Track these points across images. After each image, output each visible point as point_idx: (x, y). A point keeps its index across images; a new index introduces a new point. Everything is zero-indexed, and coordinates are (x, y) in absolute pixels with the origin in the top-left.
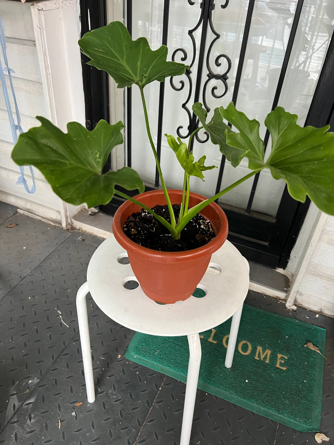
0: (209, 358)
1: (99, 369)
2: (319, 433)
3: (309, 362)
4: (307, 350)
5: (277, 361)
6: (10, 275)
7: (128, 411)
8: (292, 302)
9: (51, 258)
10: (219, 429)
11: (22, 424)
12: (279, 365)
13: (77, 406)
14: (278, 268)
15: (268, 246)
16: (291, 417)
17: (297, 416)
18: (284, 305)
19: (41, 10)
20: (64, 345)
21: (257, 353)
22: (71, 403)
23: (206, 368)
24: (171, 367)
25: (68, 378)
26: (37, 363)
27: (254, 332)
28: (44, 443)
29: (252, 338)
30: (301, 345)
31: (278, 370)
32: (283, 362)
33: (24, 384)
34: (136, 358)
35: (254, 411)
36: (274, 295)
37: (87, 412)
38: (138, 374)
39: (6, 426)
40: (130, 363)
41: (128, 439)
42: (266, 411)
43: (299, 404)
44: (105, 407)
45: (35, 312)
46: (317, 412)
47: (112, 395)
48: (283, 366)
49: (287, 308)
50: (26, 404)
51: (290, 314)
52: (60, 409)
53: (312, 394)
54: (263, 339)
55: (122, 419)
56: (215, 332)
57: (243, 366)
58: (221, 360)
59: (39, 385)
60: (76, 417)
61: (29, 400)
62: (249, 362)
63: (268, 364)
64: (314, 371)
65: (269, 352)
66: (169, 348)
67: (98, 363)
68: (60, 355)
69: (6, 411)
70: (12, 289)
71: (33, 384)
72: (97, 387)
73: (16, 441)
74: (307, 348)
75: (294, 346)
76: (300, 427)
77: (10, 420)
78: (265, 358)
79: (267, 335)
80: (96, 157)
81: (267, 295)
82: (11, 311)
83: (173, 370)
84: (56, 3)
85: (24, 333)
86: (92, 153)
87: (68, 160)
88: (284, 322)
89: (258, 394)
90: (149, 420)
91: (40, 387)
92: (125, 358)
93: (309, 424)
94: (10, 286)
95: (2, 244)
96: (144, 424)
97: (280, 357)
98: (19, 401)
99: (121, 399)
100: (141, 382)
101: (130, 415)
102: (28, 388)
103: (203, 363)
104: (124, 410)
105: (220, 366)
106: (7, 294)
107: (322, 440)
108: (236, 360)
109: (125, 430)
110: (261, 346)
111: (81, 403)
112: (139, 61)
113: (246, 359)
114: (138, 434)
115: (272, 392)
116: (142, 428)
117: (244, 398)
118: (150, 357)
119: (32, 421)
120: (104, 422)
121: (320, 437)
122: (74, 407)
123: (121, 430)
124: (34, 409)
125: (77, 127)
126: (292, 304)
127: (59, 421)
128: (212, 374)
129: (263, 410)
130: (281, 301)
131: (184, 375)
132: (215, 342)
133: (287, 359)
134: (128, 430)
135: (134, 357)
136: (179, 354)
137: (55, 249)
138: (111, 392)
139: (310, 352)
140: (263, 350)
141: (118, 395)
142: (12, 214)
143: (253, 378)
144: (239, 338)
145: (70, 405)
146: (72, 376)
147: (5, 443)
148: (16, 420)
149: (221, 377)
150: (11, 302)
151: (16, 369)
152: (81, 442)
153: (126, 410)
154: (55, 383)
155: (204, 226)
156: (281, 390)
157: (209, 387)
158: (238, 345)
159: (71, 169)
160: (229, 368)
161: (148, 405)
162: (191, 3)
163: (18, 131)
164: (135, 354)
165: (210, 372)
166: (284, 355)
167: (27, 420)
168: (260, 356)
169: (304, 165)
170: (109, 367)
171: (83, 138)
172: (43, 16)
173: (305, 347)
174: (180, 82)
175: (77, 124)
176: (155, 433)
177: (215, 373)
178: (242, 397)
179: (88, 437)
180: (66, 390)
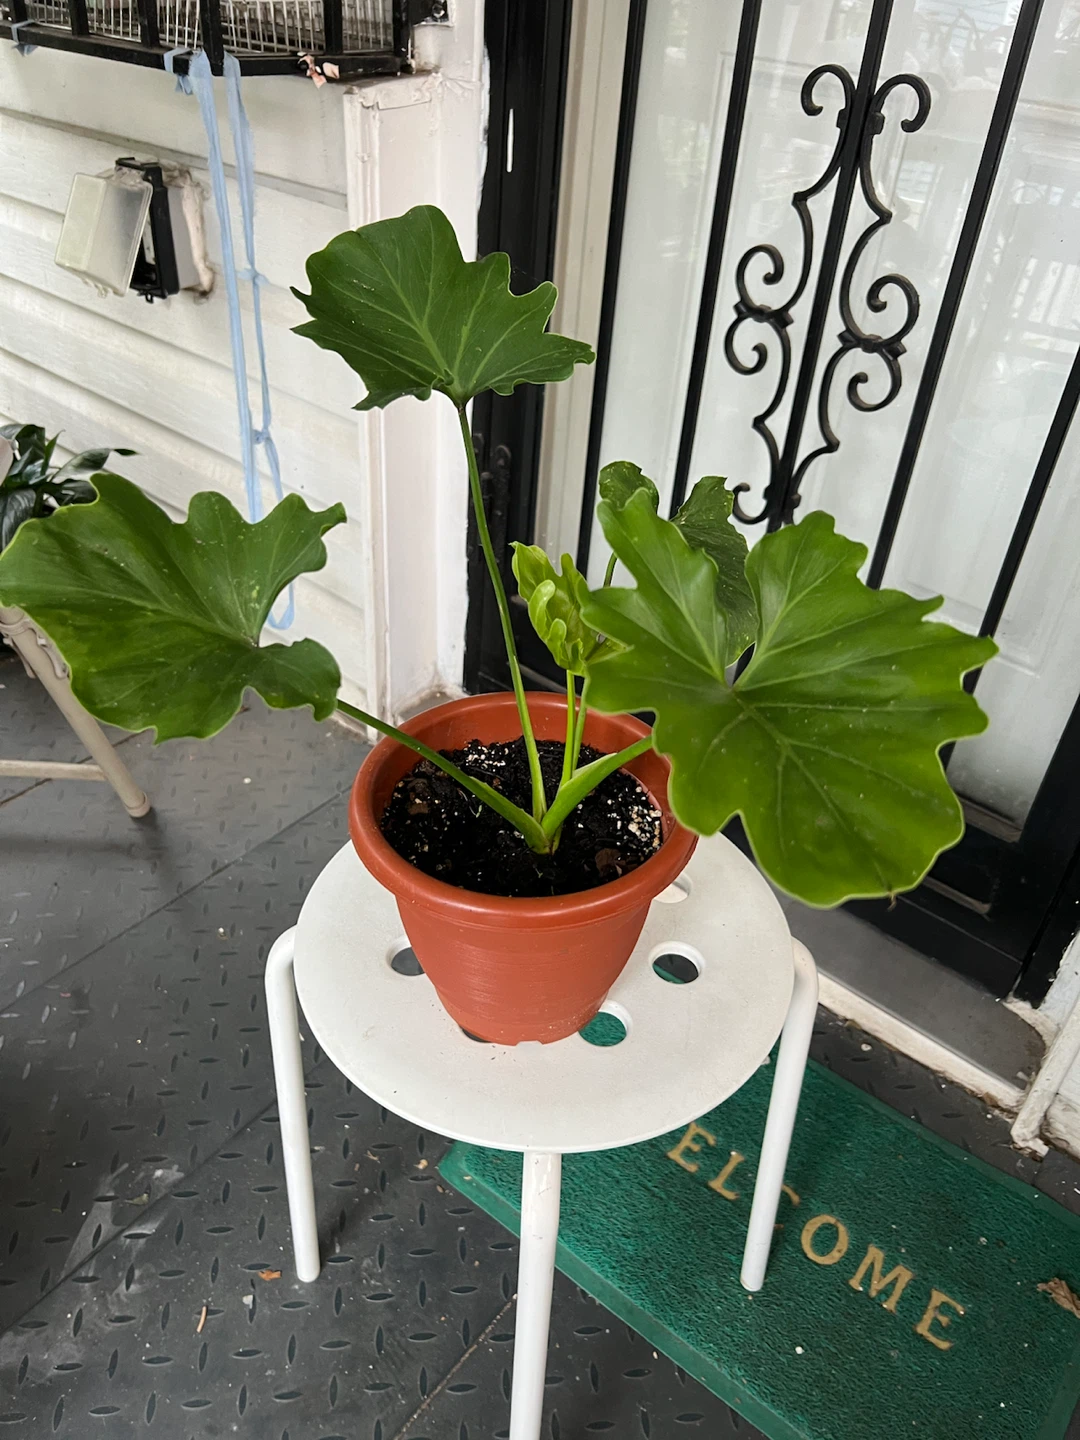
0: (693, 1241)
1: (353, 1186)
3: (1037, 1344)
4: (1043, 1305)
5: (923, 1313)
6: (188, 852)
7: (402, 1334)
8: (1034, 1126)
9: (309, 824)
11: (104, 1288)
12: (927, 1328)
13: (264, 1281)
14: (1015, 1000)
15: (986, 917)
18: (1006, 1129)
19: (372, 107)
21: (863, 1269)
22: (250, 1268)
23: (677, 1271)
24: (566, 1239)
25: (261, 1190)
26: (191, 1124)
27: (870, 1193)
28: (148, 1361)
29: (858, 1212)
30: (1025, 1281)
31: (918, 1345)
33: (142, 1175)
34: (470, 1183)
36: (978, 1088)
37: (285, 1306)
38: (463, 1232)
39: (60, 1284)
40: (447, 1191)
41: (378, 1423)
44: (340, 1304)
45: (225, 973)
47: (370, 1275)
48: (940, 1334)
49: (1013, 1142)
50: (127, 1237)
51: (1019, 1164)
52: (216, 1273)
54: (894, 1226)
55: (378, 1356)
56: (739, 1164)
57: (801, 1299)
58: (733, 1258)
59: (178, 1190)
60: (252, 1313)
61: (140, 1224)
62: (824, 1290)
63: (888, 1314)
64: (1045, 1379)
65: (904, 1275)
66: (579, 1178)
67: (356, 1169)
69: (74, 1241)
70: (182, 893)
71: (164, 1181)
72: (336, 1239)
73: (75, 1335)
74: (1046, 1297)
75: (998, 1276)
77: (76, 1270)
78: (886, 1292)
79: (914, 1215)
80: (250, 596)
81: (952, 1082)
82: (161, 957)
83: (569, 1250)
84: (424, 88)
85: (181, 1029)
86: (239, 584)
87: (155, 600)
88: (988, 1188)
89: (824, 1404)
90: (455, 1384)
91: (180, 1195)
92: (439, 1175)
94: (180, 885)
95: (191, 758)
96: (437, 1391)
97: (938, 1304)
98: (116, 1221)
99: (391, 1296)
100: (463, 1259)
101: (403, 1350)
102: (148, 1190)
103: (671, 1251)
104: (390, 1330)
105: (725, 1277)
106: (164, 907)
108: (782, 1271)
109: (377, 1392)
110: (881, 1248)
111: (276, 1275)
112: (466, 325)
113: (815, 1276)
114: (411, 1415)
115: (874, 1409)
116: (428, 1401)
117: (773, 1401)
118: (510, 1189)
119: (133, 1287)
120: (324, 1348)
122: (254, 1282)
123: (367, 1388)
124: (145, 1257)
125: (216, 508)
126: (1032, 1132)
127: (204, 1309)
128: (689, 1297)
130: (997, 1112)
131: (599, 1274)
132: (730, 1195)
133: (963, 1317)
135: (466, 1178)
136: (605, 1204)
137: (330, 800)
138: (368, 1265)
139: (1054, 1311)
140: (885, 1262)
141: (387, 1281)
143: (824, 1345)
144: (813, 1201)
145: (244, 1272)
146: (274, 1188)
147: (45, 1330)
148: (91, 1274)
149: (718, 1314)
150: (170, 930)
151: (132, 1127)
152: (244, 1391)
153: (397, 1333)
154: (221, 1196)
155: (640, 828)
156: (908, 1411)
157: (670, 1334)
158: (805, 1223)
159: (152, 625)
160: (751, 1293)
161: (466, 1338)
162: (812, 110)
163: (260, 448)
164: (470, 1170)
165: (686, 1288)
166: (954, 1299)
167: (121, 1282)
168: (870, 1280)
169: (828, 711)
170: (383, 1190)
171: (224, 540)
172: (378, 124)
173: (1038, 1293)
174: (756, 348)
175: (217, 501)
176: (463, 1427)
177: (700, 1294)
178: (769, 1398)
179: (268, 1381)
180: (246, 1225)
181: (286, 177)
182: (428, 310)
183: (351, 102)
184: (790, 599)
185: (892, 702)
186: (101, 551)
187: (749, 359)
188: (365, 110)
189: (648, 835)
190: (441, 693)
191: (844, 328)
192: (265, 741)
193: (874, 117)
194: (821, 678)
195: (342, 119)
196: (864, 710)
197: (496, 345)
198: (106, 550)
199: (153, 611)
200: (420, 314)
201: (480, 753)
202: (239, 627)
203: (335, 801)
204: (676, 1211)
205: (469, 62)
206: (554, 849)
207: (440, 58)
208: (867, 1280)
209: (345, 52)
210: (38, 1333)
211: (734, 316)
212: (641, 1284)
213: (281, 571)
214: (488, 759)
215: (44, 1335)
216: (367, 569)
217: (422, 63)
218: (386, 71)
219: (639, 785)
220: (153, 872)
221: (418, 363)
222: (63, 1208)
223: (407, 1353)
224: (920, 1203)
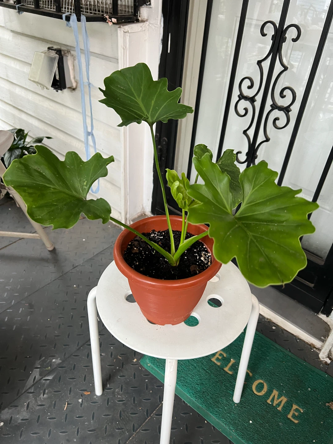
0: (218, 387)
1: (113, 366)
3: (325, 422)
4: (327, 409)
5: (290, 411)
6: (65, 261)
7: (128, 413)
8: (326, 354)
9: (103, 254)
11: (36, 396)
12: (291, 416)
13: (85, 395)
14: (321, 314)
15: (313, 288)
18: (317, 355)
19: (127, 32)
21: (271, 397)
22: (81, 390)
23: (213, 396)
24: (179, 385)
26: (65, 345)
27: (274, 374)
28: (49, 419)
29: (270, 379)
30: (322, 402)
31: (288, 421)
33: (49, 361)
34: (149, 366)
36: (309, 342)
37: (92, 403)
38: (147, 381)
39: (22, 394)
40: (142, 369)
41: (119, 440)
44: (109, 403)
45: (76, 299)
47: (118, 394)
48: (295, 418)
49: (320, 359)
50: (44, 380)
52: (71, 392)
54: (281, 384)
55: (120, 419)
56: (233, 363)
57: (252, 406)
58: (231, 392)
59: (60, 366)
60: (81, 405)
61: (48, 376)
62: (259, 403)
63: (279, 411)
64: (328, 433)
65: (284, 399)
66: (183, 365)
67: (114, 361)
68: (84, 344)
69: (27, 381)
70: (63, 274)
71: (55, 363)
73: (27, 410)
74: (329, 407)
75: (314, 401)
77: (28, 390)
78: (279, 405)
79: (288, 381)
80: (84, 184)
81: (301, 339)
82: (56, 294)
83: (180, 388)
84: (143, 26)
85: (62, 316)
86: (80, 180)
87: (54, 185)
88: (312, 373)
89: (258, 439)
90: (143, 429)
91: (59, 367)
92: (140, 363)
94: (63, 272)
96: (138, 431)
97: (295, 409)
98: (40, 375)
99: (124, 401)
100: (147, 390)
102: (51, 366)
103: (211, 389)
104: (124, 411)
105: (228, 398)
106: (58, 278)
108: (246, 397)
109: (119, 430)
110: (277, 391)
111: (89, 393)
112: (153, 101)
113: (257, 399)
114: (130, 438)
115: (274, 441)
116: (135, 434)
118: (162, 369)
119: (45, 396)
120: (103, 416)
122: (82, 395)
123: (116, 429)
124: (49, 386)
125: (74, 156)
126: (326, 356)
127: (67, 403)
128: (217, 404)
130: (315, 349)
131: (189, 396)
132: (230, 373)
133: (302, 413)
134: (122, 431)
135: (149, 365)
136: (191, 374)
137: (109, 247)
138: (117, 391)
139: (330, 412)
140: (278, 395)
141: (123, 396)
143: (259, 421)
144: (256, 375)
145: (79, 392)
146: (89, 366)
147: (18, 408)
148: (32, 391)
149: (225, 410)
150: (59, 285)
151: (46, 346)
152: (78, 429)
153: (126, 412)
154: (73, 368)
155: (204, 259)
156: (284, 442)
157: (211, 415)
158: (254, 382)
159: (53, 193)
160: (236, 404)
161: (147, 414)
162: (264, 35)
163: (90, 137)
164: (150, 362)
165: (216, 401)
166: (300, 407)
167: (41, 393)
168: (274, 401)
169: (264, 224)
170: (123, 368)
171: (76, 167)
172: (128, 37)
173: (326, 406)
174: (244, 109)
175: (74, 154)
176: (146, 442)
177: (220, 403)
178: (241, 437)
179: (86, 426)
180: (80, 377)
181: (99, 53)
182: (141, 95)
183: (120, 30)
184: (253, 189)
185: (285, 222)
186: (37, 169)
187: (242, 112)
188: (124, 33)
189: (207, 261)
190: (144, 214)
191: (272, 103)
192: (90, 228)
193: (283, 37)
194: (262, 214)
195: (117, 36)
196: (276, 225)
197: (163, 107)
198: (39, 169)
199: (53, 188)
200: (139, 96)
201: (155, 234)
202: (80, 194)
203: (111, 247)
204: (213, 377)
205: (157, 18)
206: (177, 264)
207: (148, 17)
208: (273, 400)
209: (119, 15)
210: (15, 409)
211: (238, 99)
212: (202, 400)
213: (93, 177)
214: (157, 236)
215: (17, 410)
216: (122, 175)
217: (142, 19)
218: (131, 21)
219: (205, 245)
220: (54, 268)
221: (138, 112)
222: (24, 370)
223: (129, 419)
224: (290, 377)
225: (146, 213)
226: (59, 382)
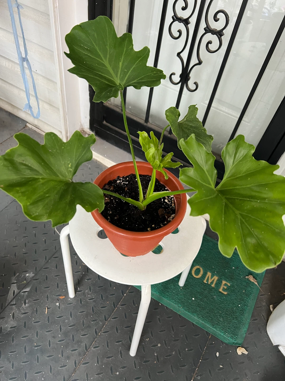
1: (80, 272)
2: (240, 347)
3: (246, 290)
4: (247, 281)
5: (221, 286)
7: (99, 308)
10: (165, 332)
11: (19, 308)
12: (222, 290)
13: (60, 299)
16: (222, 331)
17: (227, 332)
20: (56, 250)
21: (206, 278)
22: (57, 296)
26: (34, 261)
27: (207, 260)
28: (34, 323)
29: (205, 264)
30: (243, 276)
31: (220, 294)
32: (225, 287)
33: (23, 276)
35: (194, 323)
37: (68, 304)
41: (96, 329)
42: (203, 324)
43: (230, 323)
44: (82, 302)
46: (244, 330)
47: (88, 294)
48: (225, 291)
50: (22, 292)
52: (48, 299)
53: (243, 317)
54: (213, 267)
55: (93, 313)
57: (193, 287)
58: (177, 279)
59: (34, 279)
60: (59, 307)
61: (25, 289)
62: (198, 284)
63: (213, 288)
64: (248, 298)
65: (216, 278)
67: (80, 268)
68: (51, 257)
69: (8, 295)
71: (29, 277)
72: (78, 286)
73: (13, 319)
74: (248, 280)
75: (237, 276)
76: (227, 340)
77: (10, 303)
78: (212, 283)
79: (218, 264)
80: (68, 166)
82: (16, 215)
85: (26, 235)
86: (65, 163)
87: (41, 175)
89: (200, 310)
90: (113, 317)
93: (235, 339)
96: (109, 320)
97: (224, 284)
98: (18, 289)
99: (94, 299)
100: (111, 287)
101: (99, 311)
102: (25, 280)
104: (95, 307)
105: (175, 284)
107: (242, 353)
108: (188, 281)
109: (94, 322)
110: (210, 272)
111: (64, 297)
112: (121, 62)
113: (196, 281)
114: (103, 326)
115: (211, 310)
116: (107, 322)
117: (188, 311)
119: (26, 305)
120: (79, 313)
121: (241, 351)
122: (58, 299)
123: (92, 321)
124: (28, 297)
125: (54, 138)
127: (47, 308)
128: (167, 290)
129: (202, 323)
133: (229, 286)
138: (87, 292)
139: (250, 282)
140: (212, 276)
141: (93, 295)
142: (22, 127)
143: (199, 297)
144: (194, 263)
145: (55, 297)
146: (59, 275)
147: (5, 319)
148: (14, 303)
149: (174, 293)
151: (17, 263)
152: (60, 326)
153: (97, 307)
154: (46, 279)
155: (168, 201)
156: (218, 309)
157: (163, 299)
158: (193, 268)
159: (43, 184)
160: (182, 287)
161: (114, 306)
165: (166, 288)
166: (228, 282)
167: (23, 304)
169: (248, 200)
170: (88, 272)
171: (58, 149)
173: (246, 278)
174: (178, 31)
175: (53, 135)
176: (116, 327)
177: (169, 289)
178: (187, 311)
179: (67, 323)
180: (53, 285)
182: (108, 56)
185: (267, 199)
186: (22, 162)
189: (170, 203)
190: (83, 130)
191: (206, 26)
196: (258, 201)
197: (131, 69)
198: (24, 161)
200: (106, 58)
201: (120, 180)
208: (208, 280)
210: (3, 320)
212: (156, 288)
213: (78, 159)
214: (123, 182)
215: (5, 320)
216: (60, 98)
219: (166, 187)
222: (3, 287)
224: (219, 261)
225: (85, 130)
226: (36, 292)
